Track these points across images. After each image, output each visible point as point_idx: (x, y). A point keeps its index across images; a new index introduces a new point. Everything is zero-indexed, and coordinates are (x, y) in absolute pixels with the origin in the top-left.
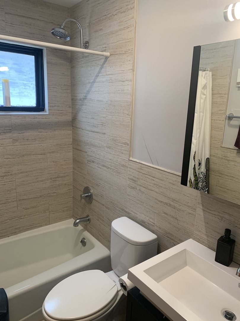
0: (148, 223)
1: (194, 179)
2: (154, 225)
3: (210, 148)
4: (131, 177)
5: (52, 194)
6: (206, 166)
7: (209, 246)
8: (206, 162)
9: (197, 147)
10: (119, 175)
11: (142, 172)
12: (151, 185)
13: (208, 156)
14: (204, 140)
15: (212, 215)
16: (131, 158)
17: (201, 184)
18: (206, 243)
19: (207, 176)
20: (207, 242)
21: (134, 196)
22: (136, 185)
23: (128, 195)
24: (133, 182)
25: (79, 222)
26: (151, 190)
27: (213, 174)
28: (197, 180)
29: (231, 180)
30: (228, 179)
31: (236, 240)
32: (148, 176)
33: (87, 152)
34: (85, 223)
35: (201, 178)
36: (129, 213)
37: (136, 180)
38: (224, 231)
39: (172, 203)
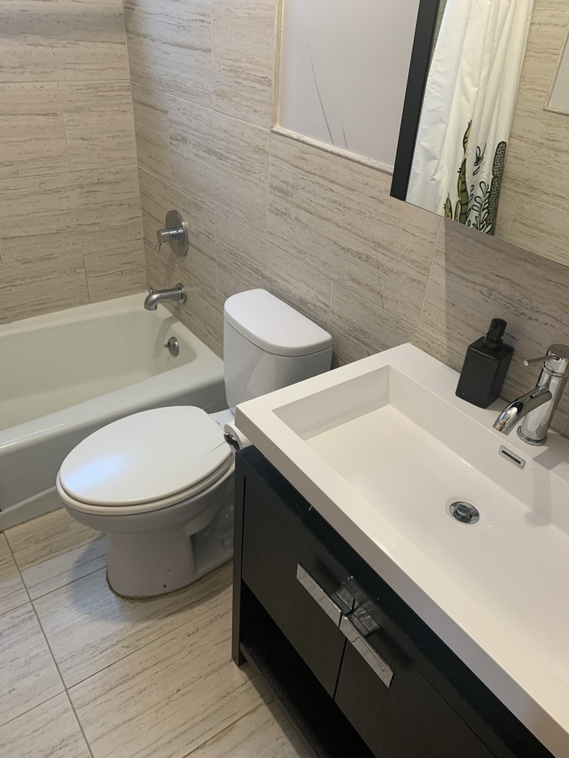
0: (314, 305)
1: (458, 199)
2: (327, 309)
3: (515, 114)
4: (277, 183)
5: (88, 228)
6: (494, 165)
7: (449, 360)
8: (496, 154)
9: (478, 109)
10: (248, 177)
11: (305, 167)
12: (326, 203)
13: (503, 138)
14: (499, 90)
15: (467, 284)
16: (278, 126)
17: (476, 214)
18: (445, 354)
19: (494, 193)
20: (447, 351)
21: (282, 236)
22: (288, 205)
23: (270, 233)
24: (281, 197)
25: (158, 299)
26: (326, 219)
27: (509, 189)
28: (467, 204)
29: (554, 204)
30: (548, 202)
31: (517, 348)
32: (317, 179)
33: (166, 112)
34: (175, 303)
35: (477, 199)
36: (271, 281)
37: (290, 190)
38: (488, 324)
39: (372, 253)
